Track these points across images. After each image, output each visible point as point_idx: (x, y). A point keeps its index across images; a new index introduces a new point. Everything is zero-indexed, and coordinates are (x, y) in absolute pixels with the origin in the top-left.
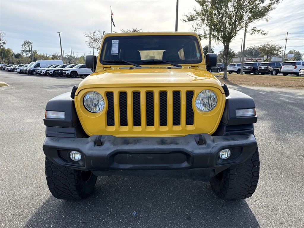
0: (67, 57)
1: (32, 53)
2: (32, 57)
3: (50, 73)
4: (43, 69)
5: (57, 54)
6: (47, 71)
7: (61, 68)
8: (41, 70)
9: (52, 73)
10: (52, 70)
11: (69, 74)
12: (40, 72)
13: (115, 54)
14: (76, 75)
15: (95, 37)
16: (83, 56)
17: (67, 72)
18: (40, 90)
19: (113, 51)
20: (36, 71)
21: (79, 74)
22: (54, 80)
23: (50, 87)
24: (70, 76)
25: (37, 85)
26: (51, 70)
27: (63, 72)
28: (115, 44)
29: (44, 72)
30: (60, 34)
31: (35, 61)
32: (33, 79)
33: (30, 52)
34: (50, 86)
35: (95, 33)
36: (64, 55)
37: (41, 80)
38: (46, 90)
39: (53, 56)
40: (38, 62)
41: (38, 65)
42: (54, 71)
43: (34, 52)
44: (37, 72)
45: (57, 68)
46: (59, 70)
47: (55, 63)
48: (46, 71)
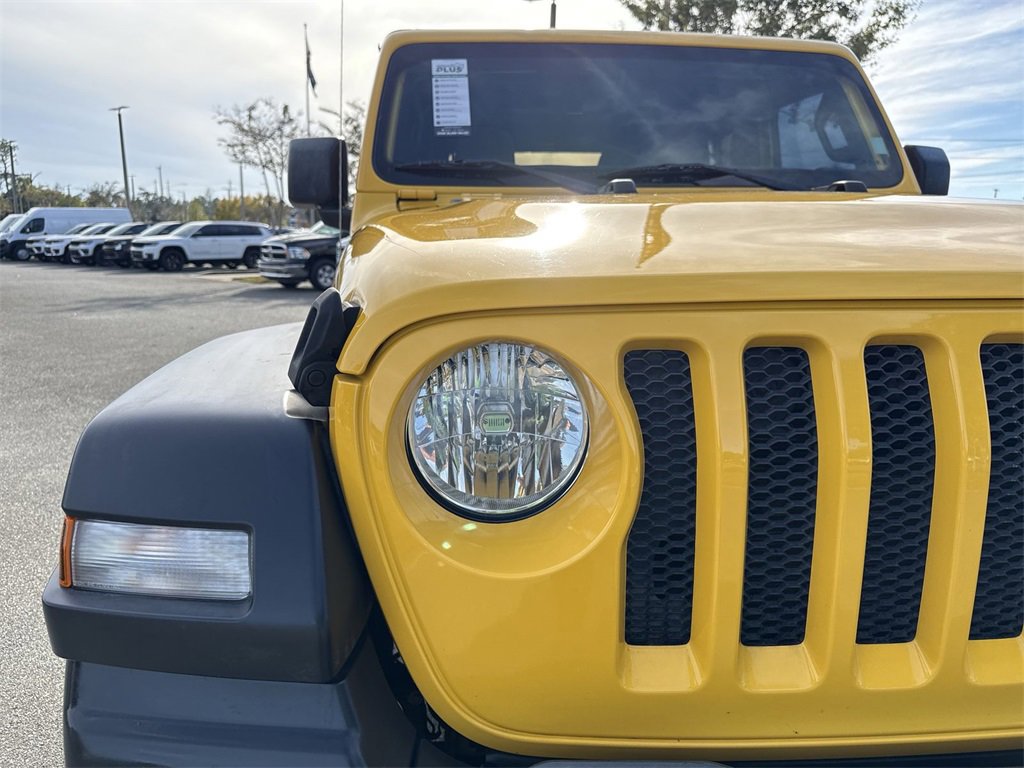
0: (142, 199)
1: (14, 181)
2: (15, 197)
3: (82, 254)
4: (54, 239)
5: (107, 188)
6: (71, 247)
7: (124, 234)
8: (50, 242)
9: (90, 253)
10: (90, 242)
11: (156, 256)
12: (43, 250)
13: (452, 129)
14: (180, 259)
15: (253, 124)
16: (203, 198)
17: (145, 250)
18: (41, 316)
19: (440, 114)
20: (28, 245)
21: (191, 256)
22: (99, 279)
23: (79, 305)
24: (159, 266)
25: (30, 298)
26: (84, 242)
27: (133, 249)
28: (448, 82)
29: (57, 251)
30: (120, 116)
31: (25, 211)
32: (16, 276)
33: (9, 180)
34: (81, 302)
35: (252, 108)
36: (136, 193)
37: (46, 279)
38: (68, 315)
39: (94, 194)
40: (35, 213)
41: (37, 225)
42: (98, 247)
43: (20, 180)
44: (31, 250)
45: (107, 237)
46: (118, 242)
47: (101, 217)
48: (67, 248)
